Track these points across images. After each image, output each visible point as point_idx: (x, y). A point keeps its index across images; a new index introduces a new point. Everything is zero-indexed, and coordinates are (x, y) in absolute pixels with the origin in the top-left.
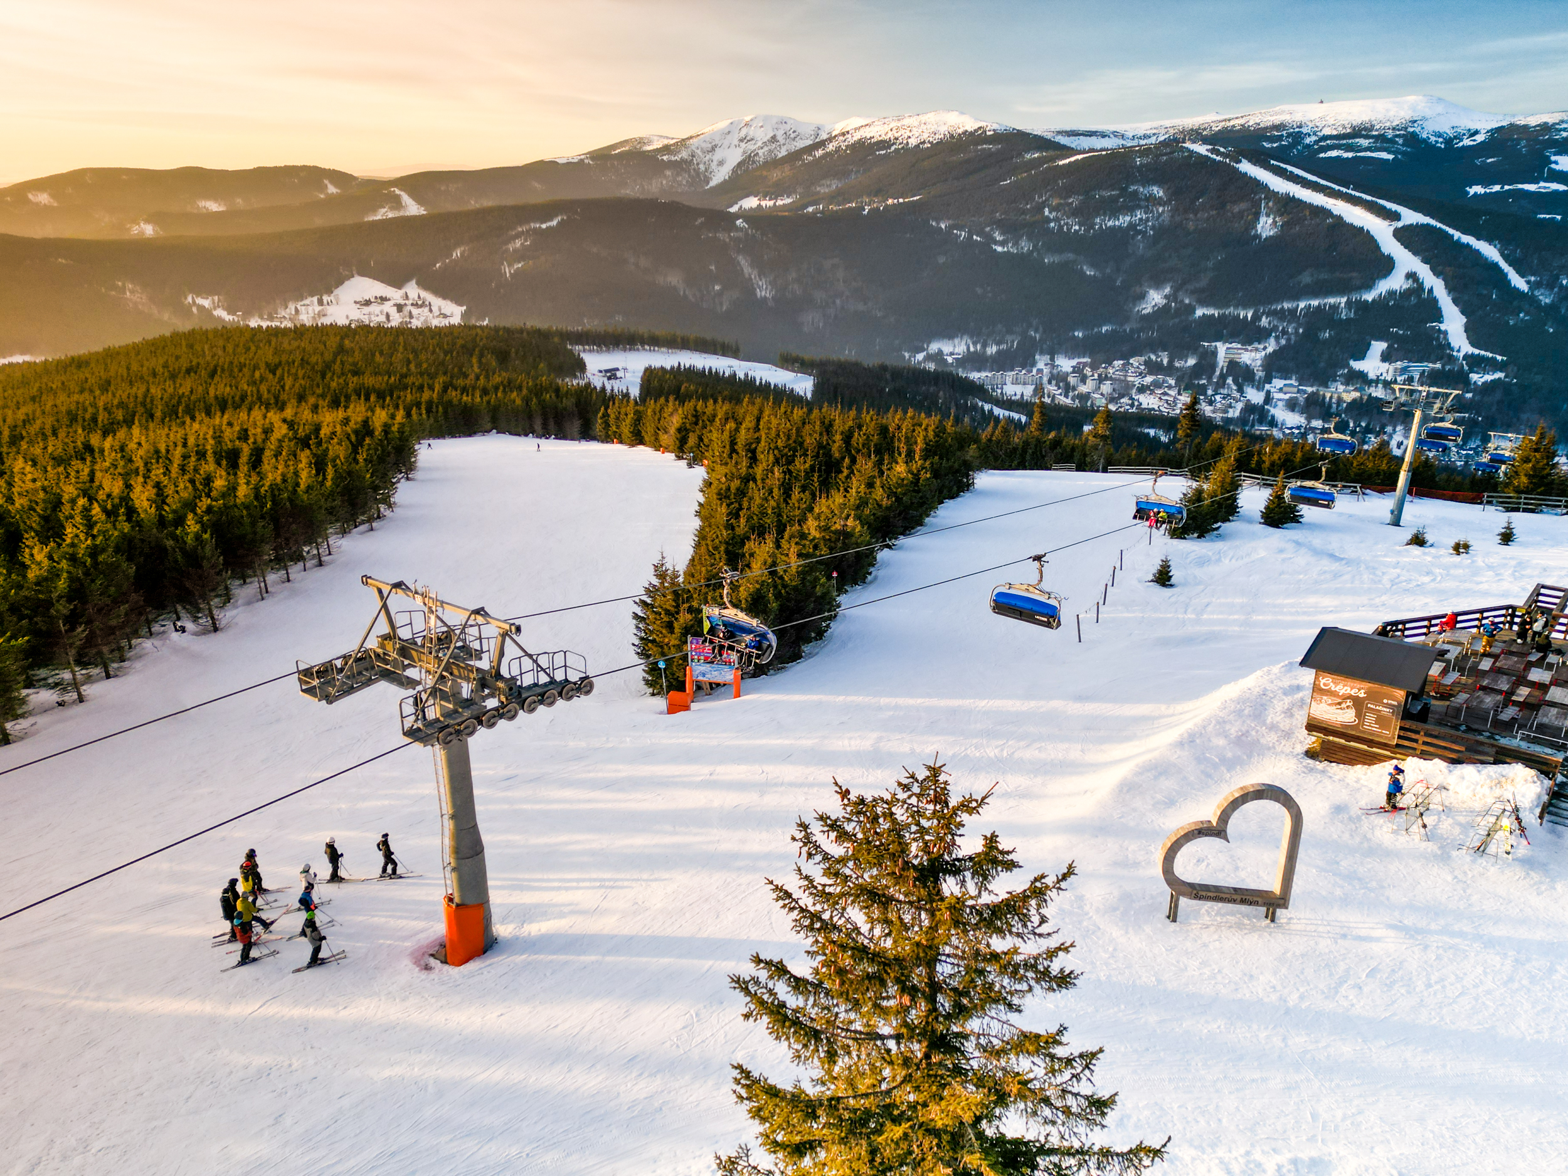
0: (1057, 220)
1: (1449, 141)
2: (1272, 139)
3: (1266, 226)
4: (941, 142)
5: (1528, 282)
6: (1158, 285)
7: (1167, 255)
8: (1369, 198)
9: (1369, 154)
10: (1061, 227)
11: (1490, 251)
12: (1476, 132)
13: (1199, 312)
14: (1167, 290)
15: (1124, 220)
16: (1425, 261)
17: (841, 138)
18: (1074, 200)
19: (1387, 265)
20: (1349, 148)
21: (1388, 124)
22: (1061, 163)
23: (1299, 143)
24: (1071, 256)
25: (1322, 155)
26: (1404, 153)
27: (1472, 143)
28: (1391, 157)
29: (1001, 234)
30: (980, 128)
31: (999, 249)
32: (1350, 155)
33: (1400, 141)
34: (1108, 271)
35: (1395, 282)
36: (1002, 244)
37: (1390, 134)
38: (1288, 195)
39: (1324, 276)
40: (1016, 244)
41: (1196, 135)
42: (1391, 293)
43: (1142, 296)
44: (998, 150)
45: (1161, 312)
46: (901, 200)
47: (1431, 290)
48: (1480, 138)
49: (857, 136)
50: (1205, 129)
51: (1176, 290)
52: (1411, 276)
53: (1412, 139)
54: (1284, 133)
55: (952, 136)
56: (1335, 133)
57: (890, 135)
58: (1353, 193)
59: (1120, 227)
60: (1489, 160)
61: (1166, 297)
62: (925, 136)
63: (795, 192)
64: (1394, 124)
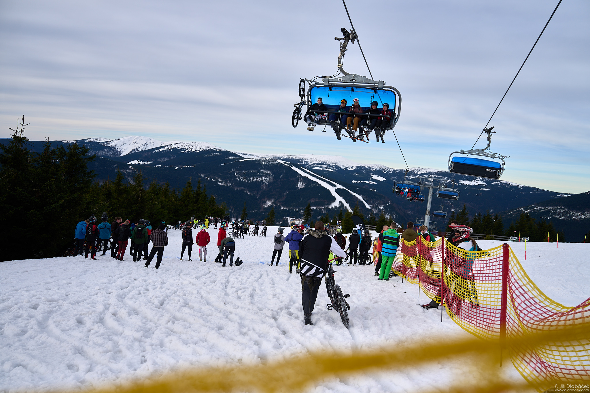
0: (239, 177)
1: (346, 168)
2: (300, 162)
3: (300, 185)
4: (202, 151)
5: (370, 207)
6: (270, 199)
7: (272, 190)
8: (328, 180)
9: (326, 169)
10: (240, 179)
11: (360, 198)
12: (353, 167)
13: (282, 208)
14: (272, 201)
15: (259, 179)
16: (344, 199)
17: (169, 146)
18: (244, 172)
19: (334, 199)
20: (321, 167)
21: (330, 162)
22: (240, 161)
23: (308, 164)
24: (243, 188)
25: (314, 168)
26: (335, 170)
27: (353, 169)
28: (332, 171)
29: (221, 179)
30: (215, 148)
31: (220, 184)
32: (321, 169)
33: (334, 167)
34: (255, 193)
35: (336, 204)
36: (221, 182)
37: (331, 165)
38: (306, 177)
39: (317, 200)
40: (226, 183)
41: (279, 158)
42: (336, 207)
43: (265, 202)
44: (220, 155)
45: (270, 207)
46: (188, 166)
47: (346, 207)
48: (354, 168)
49: (175, 146)
50: (282, 157)
51: (275, 201)
52: (340, 202)
53: (337, 167)
54: (303, 161)
55: (206, 150)
56: (317, 163)
57: (186, 147)
58: (324, 178)
59: (258, 181)
60: (357, 174)
61: (272, 203)
62: (197, 149)
63: (152, 161)
64: (332, 162)
